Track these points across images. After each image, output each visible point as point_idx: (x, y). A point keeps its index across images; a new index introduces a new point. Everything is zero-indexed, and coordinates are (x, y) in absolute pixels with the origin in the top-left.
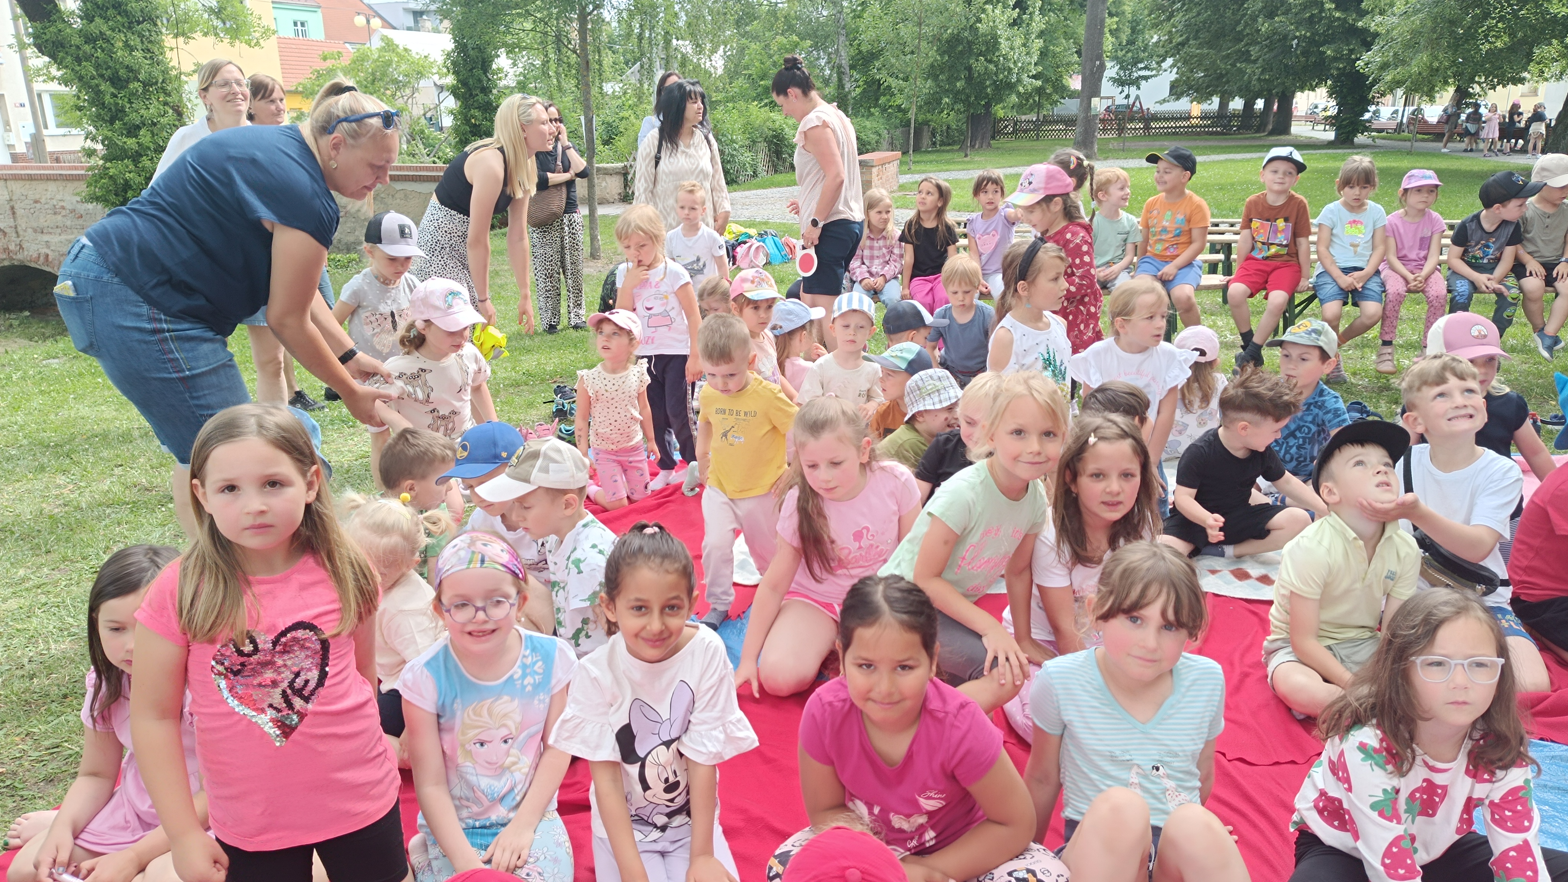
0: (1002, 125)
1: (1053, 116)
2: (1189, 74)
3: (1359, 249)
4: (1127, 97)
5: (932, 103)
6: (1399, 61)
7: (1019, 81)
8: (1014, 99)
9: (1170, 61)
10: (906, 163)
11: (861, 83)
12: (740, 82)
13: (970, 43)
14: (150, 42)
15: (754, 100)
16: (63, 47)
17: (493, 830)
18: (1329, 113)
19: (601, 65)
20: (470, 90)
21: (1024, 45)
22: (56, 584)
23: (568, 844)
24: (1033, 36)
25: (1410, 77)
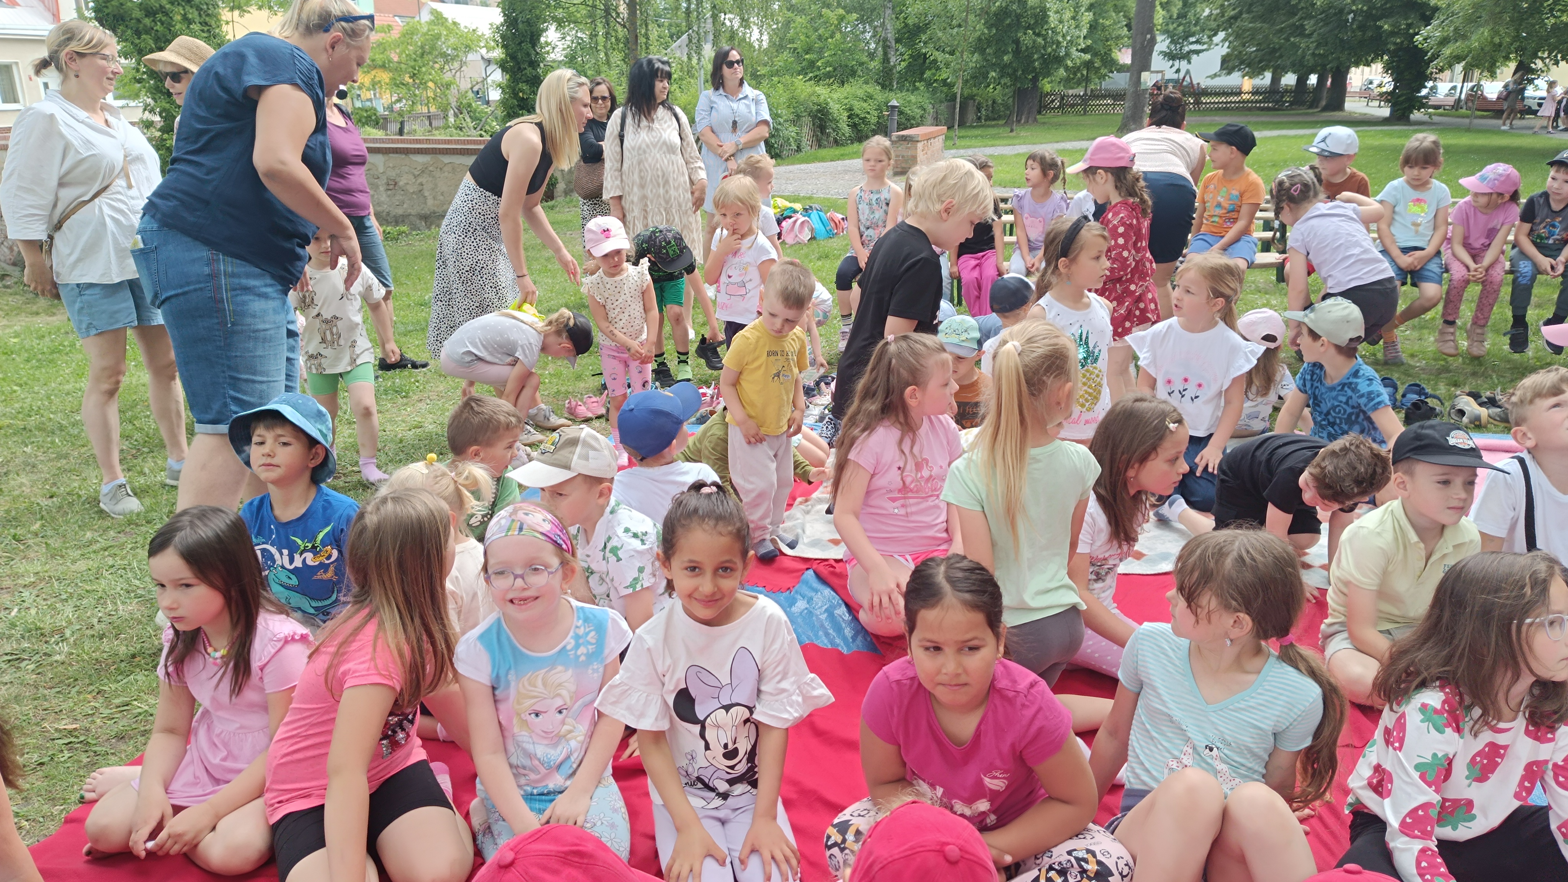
0: (1048, 99)
1: (1101, 90)
2: (1241, 49)
3: (1421, 228)
4: (1178, 71)
5: (979, 77)
6: (1460, 35)
7: (1068, 54)
8: (1062, 72)
9: (1222, 35)
10: (951, 138)
11: (906, 57)
12: (786, 55)
13: (1018, 17)
14: (208, 15)
15: (799, 74)
16: (123, 20)
17: (551, 797)
18: (1384, 90)
19: (648, 38)
20: (518, 63)
21: (1073, 18)
22: (121, 547)
23: (624, 810)
24: (1083, 9)
25: (1470, 52)
